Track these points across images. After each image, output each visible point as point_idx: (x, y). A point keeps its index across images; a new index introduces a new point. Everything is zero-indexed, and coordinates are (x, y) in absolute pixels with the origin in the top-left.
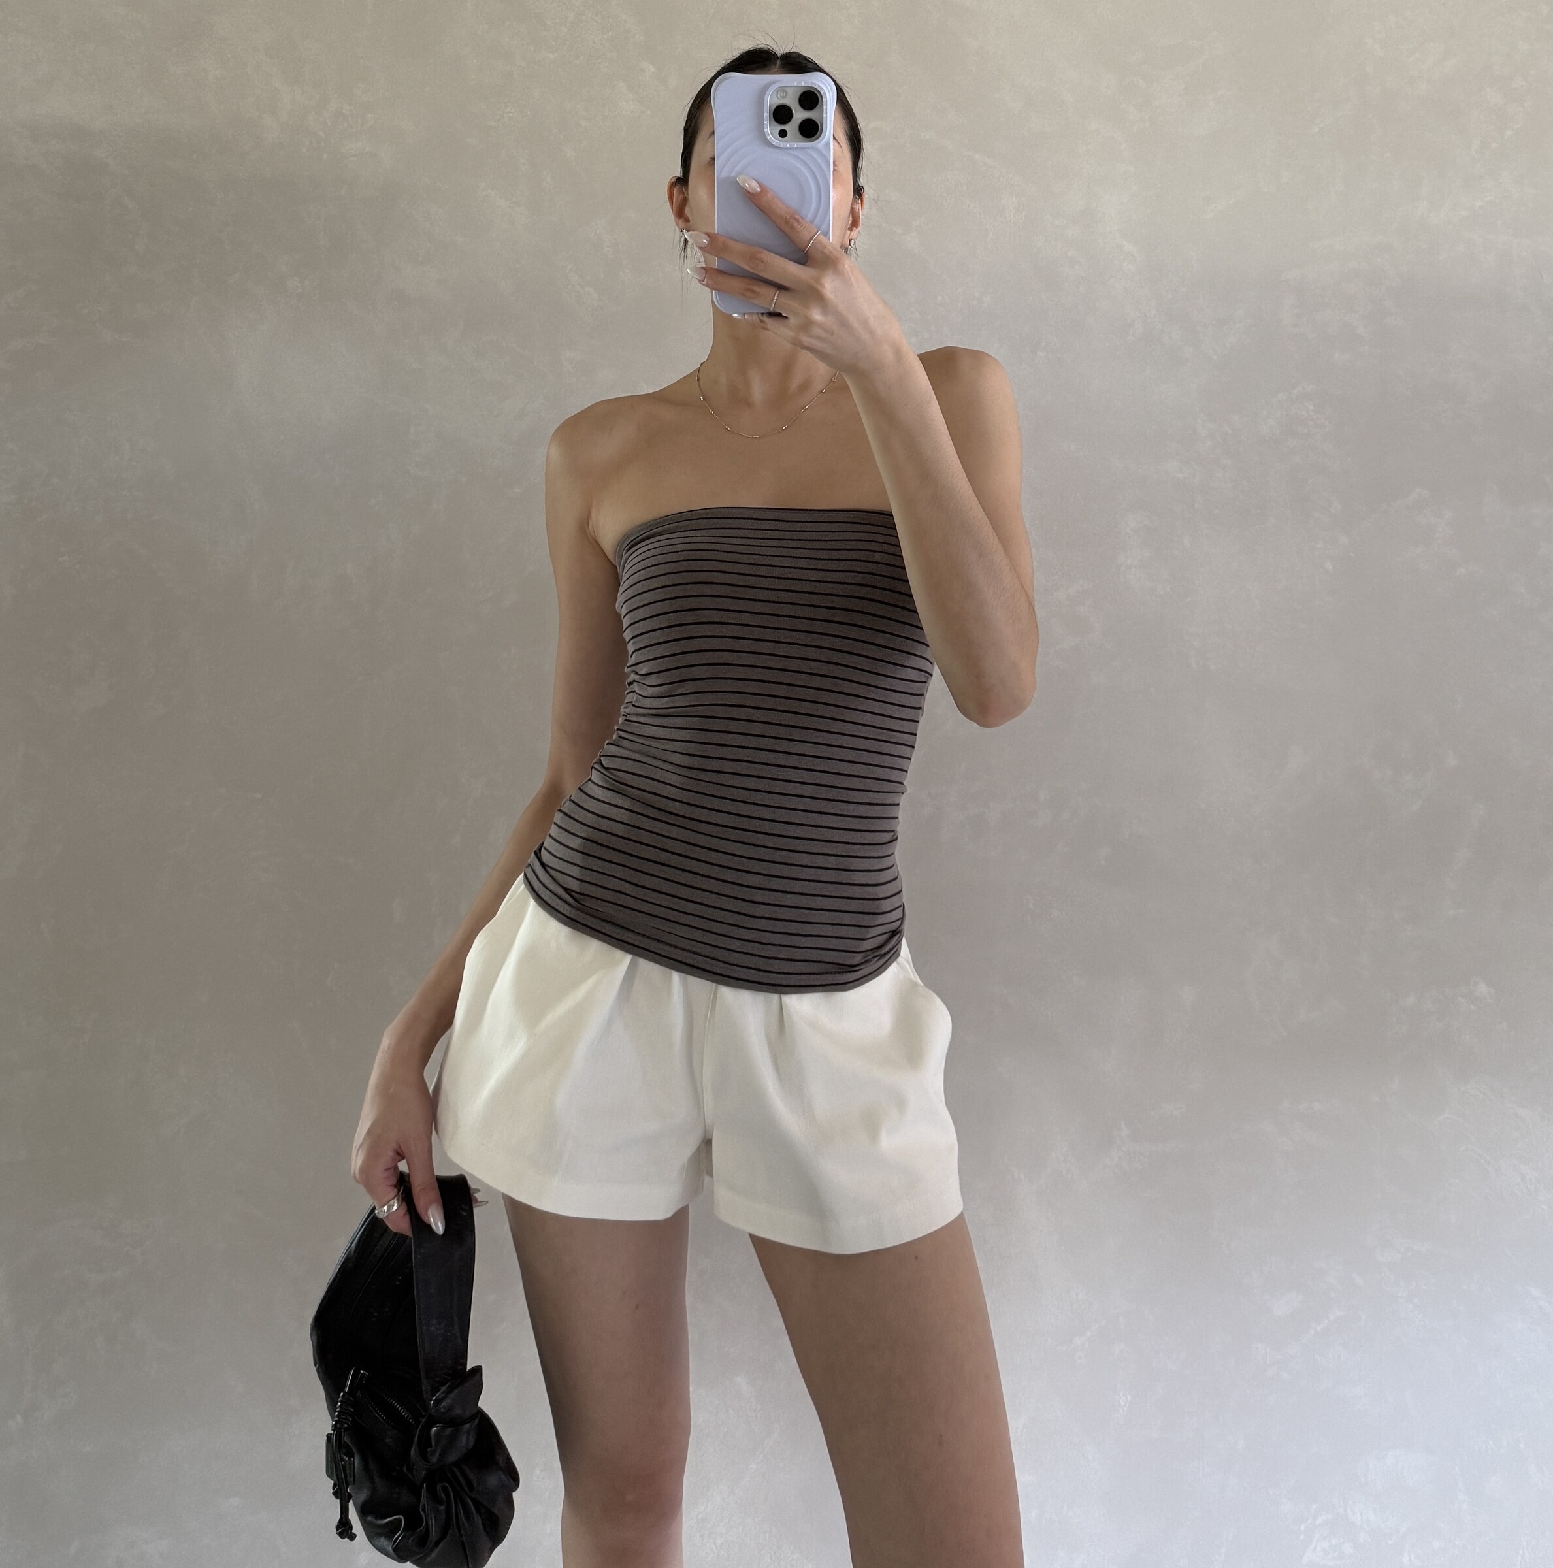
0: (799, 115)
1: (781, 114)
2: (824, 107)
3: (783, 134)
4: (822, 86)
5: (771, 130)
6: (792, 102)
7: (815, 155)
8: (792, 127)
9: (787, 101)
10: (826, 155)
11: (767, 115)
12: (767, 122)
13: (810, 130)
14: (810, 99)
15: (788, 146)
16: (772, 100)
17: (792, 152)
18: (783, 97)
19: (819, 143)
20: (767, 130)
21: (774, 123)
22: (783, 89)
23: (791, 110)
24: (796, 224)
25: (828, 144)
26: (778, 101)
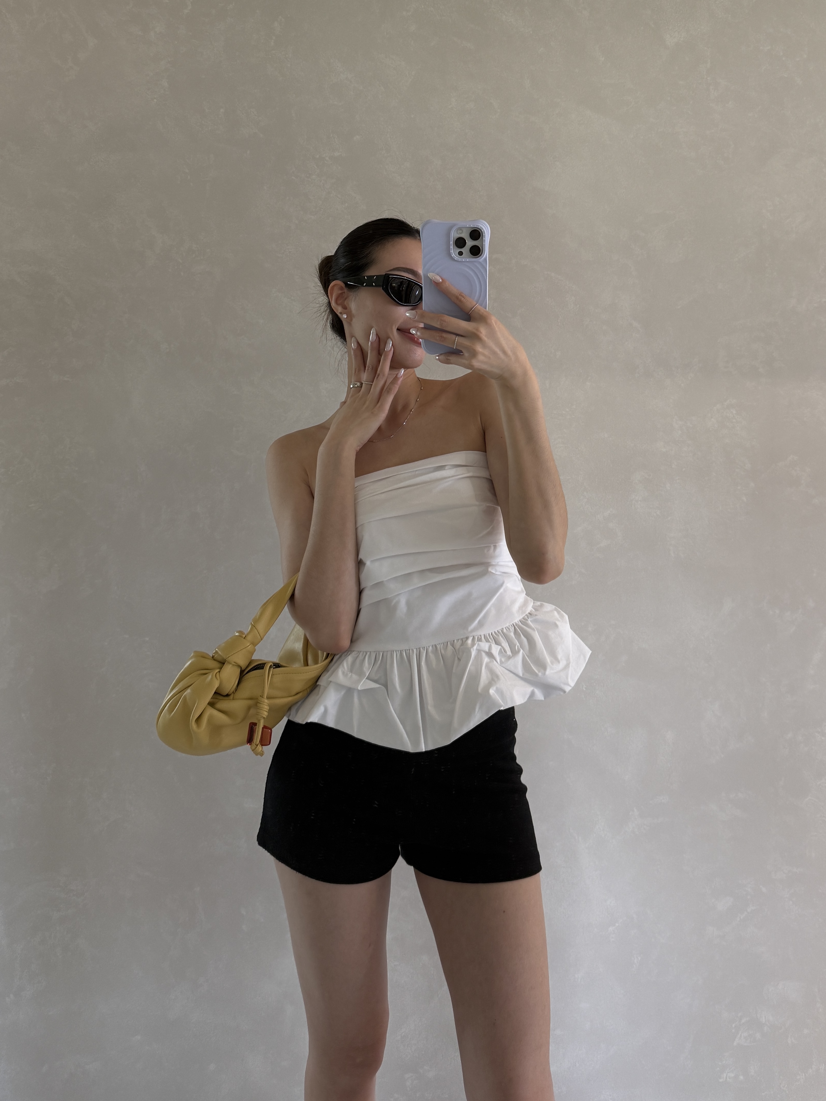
0: (470, 243)
1: (460, 243)
2: (484, 239)
3: (461, 254)
4: (481, 226)
5: (454, 252)
6: (466, 235)
7: (478, 265)
8: (466, 250)
9: (463, 235)
10: (484, 265)
11: (452, 243)
12: (452, 247)
13: (476, 251)
14: (476, 234)
15: (464, 260)
16: (455, 235)
17: (465, 263)
18: (461, 233)
19: (481, 259)
21: (456, 247)
22: (460, 229)
23: (465, 241)
24: (464, 299)
25: (486, 259)
26: (458, 235)
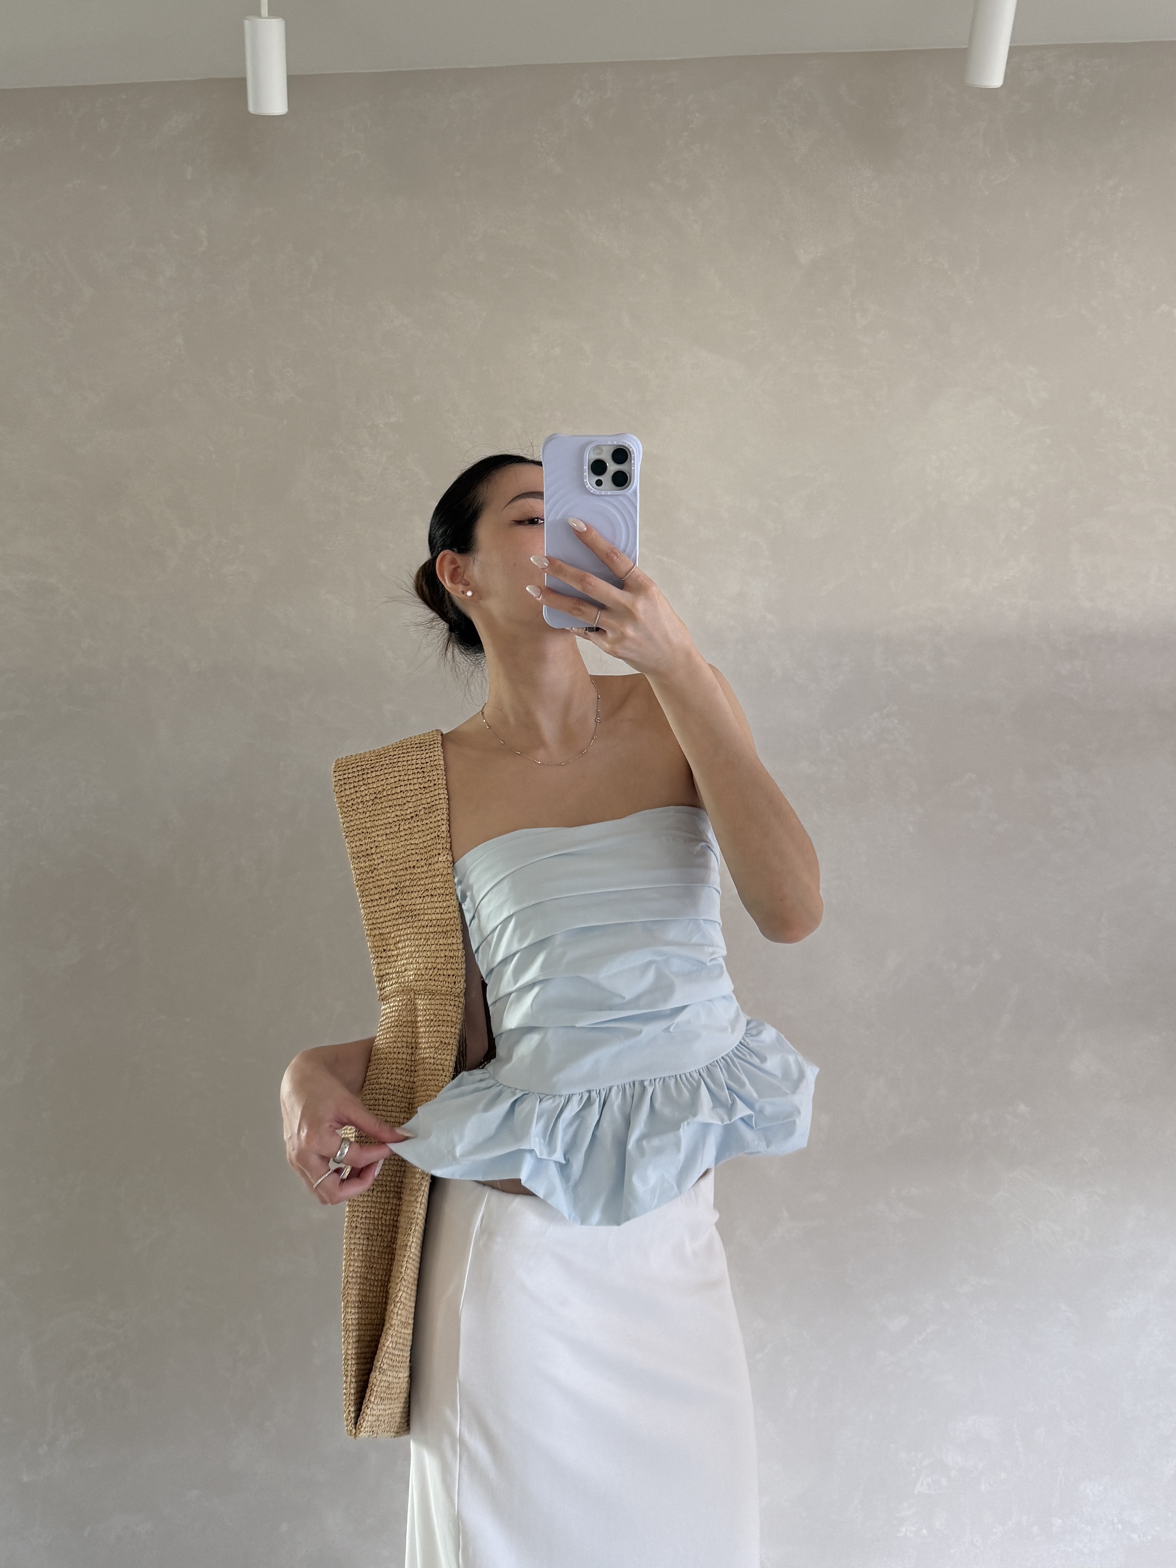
0: (612, 468)
1: (598, 467)
2: (633, 462)
3: (599, 483)
4: (629, 444)
5: (590, 480)
6: (607, 457)
7: (625, 501)
8: (606, 478)
9: (602, 457)
10: (633, 499)
11: (586, 467)
12: (586, 474)
13: (621, 480)
14: (621, 455)
15: (603, 494)
16: (590, 456)
17: (607, 498)
18: (599, 454)
19: (628, 491)
20: (587, 480)
21: (592, 475)
22: (598, 447)
23: (605, 464)
24: (616, 557)
25: (635, 490)
26: (595, 457)
